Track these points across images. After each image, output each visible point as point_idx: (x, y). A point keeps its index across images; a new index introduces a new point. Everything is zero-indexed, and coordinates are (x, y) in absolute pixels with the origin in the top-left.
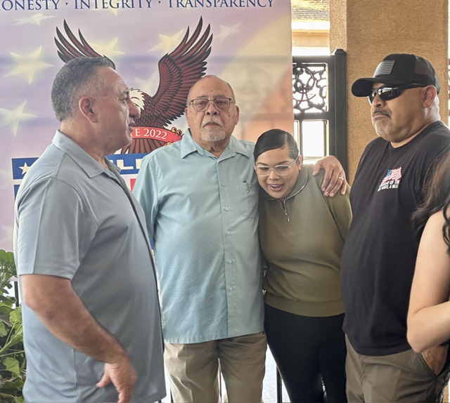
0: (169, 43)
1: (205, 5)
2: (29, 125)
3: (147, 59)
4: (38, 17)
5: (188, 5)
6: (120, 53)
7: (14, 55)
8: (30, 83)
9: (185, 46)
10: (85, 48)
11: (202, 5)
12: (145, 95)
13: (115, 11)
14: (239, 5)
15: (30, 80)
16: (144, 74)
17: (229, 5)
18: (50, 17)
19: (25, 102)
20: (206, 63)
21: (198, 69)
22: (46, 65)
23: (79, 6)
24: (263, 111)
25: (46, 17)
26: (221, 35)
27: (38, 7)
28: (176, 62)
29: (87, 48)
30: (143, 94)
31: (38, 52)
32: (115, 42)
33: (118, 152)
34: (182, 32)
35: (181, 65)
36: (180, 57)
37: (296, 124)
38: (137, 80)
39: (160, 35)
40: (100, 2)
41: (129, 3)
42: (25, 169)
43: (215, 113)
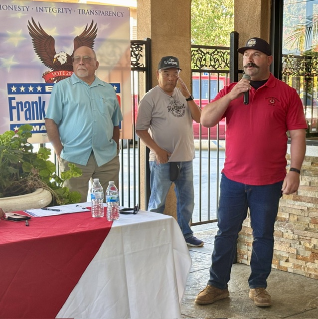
0: (79, 31)
1: (94, 14)
2: (15, 67)
3: (68, 38)
4: (19, 15)
5: (88, 14)
6: (57, 34)
7: (9, 32)
8: (16, 46)
9: (86, 32)
13: (55, 14)
14: (109, 15)
15: (16, 45)
16: (68, 45)
17: (105, 15)
18: (25, 15)
19: (13, 56)
20: (94, 41)
21: (91, 44)
22: (24, 39)
23: (38, 10)
24: (118, 66)
25: (23, 15)
26: (101, 29)
27: (19, 10)
28: (81, 40)
29: (42, 31)
30: (66, 54)
31: (20, 32)
32: (55, 29)
33: (55, 82)
34: (84, 26)
36: (83, 38)
37: (132, 72)
38: (64, 47)
39: (75, 27)
40: (48, 9)
41: (61, 11)
42: (14, 89)
43: (83, 64)
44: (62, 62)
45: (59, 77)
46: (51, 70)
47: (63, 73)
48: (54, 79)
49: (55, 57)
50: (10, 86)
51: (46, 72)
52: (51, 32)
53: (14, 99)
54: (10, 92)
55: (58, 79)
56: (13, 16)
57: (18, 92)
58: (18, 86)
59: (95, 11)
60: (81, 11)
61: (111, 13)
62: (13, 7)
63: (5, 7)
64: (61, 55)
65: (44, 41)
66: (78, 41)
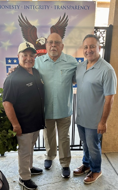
0: (54, 22)
2: (10, 47)
3: (47, 27)
4: (13, 12)
5: (61, 9)
6: (38, 25)
7: (5, 24)
8: (11, 34)
9: (59, 23)
11: (66, 9)
13: (37, 10)
14: (78, 9)
15: (11, 33)
16: (46, 32)
17: (74, 9)
19: (9, 40)
20: (66, 29)
21: (63, 30)
22: (16, 28)
23: (26, 8)
25: (15, 12)
26: (71, 19)
27: (13, 8)
29: (28, 23)
30: (45, 38)
31: (13, 24)
32: (37, 21)
35: (57, 29)
36: (57, 27)
38: (44, 34)
39: (51, 19)
40: (32, 7)
41: (42, 7)
42: (10, 61)
43: (55, 46)
44: (42, 44)
45: (40, 53)
47: (42, 51)
48: (36, 55)
49: (37, 41)
50: (7, 59)
52: (34, 23)
53: (10, 67)
54: (7, 63)
55: (39, 55)
56: (8, 12)
57: (12, 63)
58: (12, 59)
59: (67, 6)
60: (56, 7)
61: (80, 7)
62: (9, 6)
63: (3, 7)
64: (41, 39)
65: (30, 30)
66: (54, 29)
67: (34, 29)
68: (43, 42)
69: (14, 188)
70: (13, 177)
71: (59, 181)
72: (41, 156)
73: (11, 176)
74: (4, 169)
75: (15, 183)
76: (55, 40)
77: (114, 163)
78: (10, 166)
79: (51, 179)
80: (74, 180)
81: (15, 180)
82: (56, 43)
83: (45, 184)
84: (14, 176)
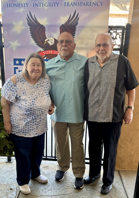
0: (63, 20)
1: (77, 5)
2: (18, 48)
3: (55, 26)
4: (21, 10)
5: (71, 5)
6: (47, 23)
7: (14, 23)
8: (19, 33)
9: (69, 21)
10: (36, 21)
11: (76, 5)
12: (55, 39)
13: (46, 8)
14: (89, 5)
15: (19, 32)
16: (55, 31)
17: (86, 5)
18: (25, 10)
19: (17, 40)
20: (76, 28)
21: (73, 30)
22: (24, 27)
23: (35, 6)
25: (24, 10)
27: (22, 6)
28: (66, 27)
30: (54, 38)
31: (21, 23)
33: (45, 58)
34: (68, 16)
35: (67, 29)
36: (67, 26)
38: (53, 34)
40: (41, 4)
41: (51, 5)
42: (17, 62)
43: (66, 46)
44: (51, 44)
45: (48, 55)
46: (42, 50)
47: (51, 52)
48: (44, 56)
49: (46, 41)
50: (15, 60)
51: (39, 52)
52: (43, 21)
53: (17, 68)
54: (15, 64)
55: (47, 56)
56: (17, 11)
57: (20, 64)
58: (20, 60)
59: (77, 3)
60: (66, 4)
61: (92, 3)
62: (18, 4)
63: (12, 5)
64: (50, 40)
65: (38, 29)
66: (64, 28)
67: (42, 28)
68: (52, 42)
69: (9, 195)
70: (11, 184)
71: (58, 194)
72: (48, 166)
73: (10, 183)
74: (6, 174)
75: (11, 190)
76: (66, 39)
77: (126, 183)
78: (13, 172)
79: (50, 192)
80: (75, 195)
81: (12, 187)
82: (66, 42)
83: (42, 196)
84: (13, 183)
